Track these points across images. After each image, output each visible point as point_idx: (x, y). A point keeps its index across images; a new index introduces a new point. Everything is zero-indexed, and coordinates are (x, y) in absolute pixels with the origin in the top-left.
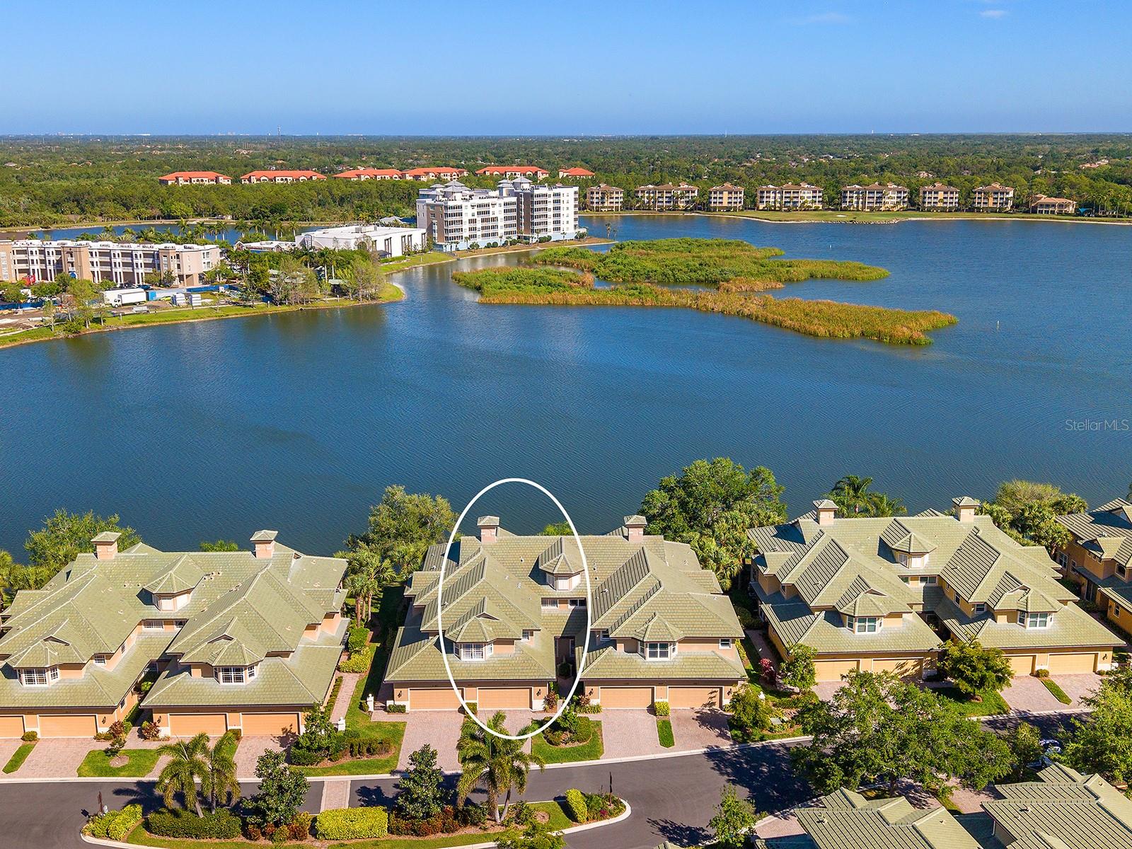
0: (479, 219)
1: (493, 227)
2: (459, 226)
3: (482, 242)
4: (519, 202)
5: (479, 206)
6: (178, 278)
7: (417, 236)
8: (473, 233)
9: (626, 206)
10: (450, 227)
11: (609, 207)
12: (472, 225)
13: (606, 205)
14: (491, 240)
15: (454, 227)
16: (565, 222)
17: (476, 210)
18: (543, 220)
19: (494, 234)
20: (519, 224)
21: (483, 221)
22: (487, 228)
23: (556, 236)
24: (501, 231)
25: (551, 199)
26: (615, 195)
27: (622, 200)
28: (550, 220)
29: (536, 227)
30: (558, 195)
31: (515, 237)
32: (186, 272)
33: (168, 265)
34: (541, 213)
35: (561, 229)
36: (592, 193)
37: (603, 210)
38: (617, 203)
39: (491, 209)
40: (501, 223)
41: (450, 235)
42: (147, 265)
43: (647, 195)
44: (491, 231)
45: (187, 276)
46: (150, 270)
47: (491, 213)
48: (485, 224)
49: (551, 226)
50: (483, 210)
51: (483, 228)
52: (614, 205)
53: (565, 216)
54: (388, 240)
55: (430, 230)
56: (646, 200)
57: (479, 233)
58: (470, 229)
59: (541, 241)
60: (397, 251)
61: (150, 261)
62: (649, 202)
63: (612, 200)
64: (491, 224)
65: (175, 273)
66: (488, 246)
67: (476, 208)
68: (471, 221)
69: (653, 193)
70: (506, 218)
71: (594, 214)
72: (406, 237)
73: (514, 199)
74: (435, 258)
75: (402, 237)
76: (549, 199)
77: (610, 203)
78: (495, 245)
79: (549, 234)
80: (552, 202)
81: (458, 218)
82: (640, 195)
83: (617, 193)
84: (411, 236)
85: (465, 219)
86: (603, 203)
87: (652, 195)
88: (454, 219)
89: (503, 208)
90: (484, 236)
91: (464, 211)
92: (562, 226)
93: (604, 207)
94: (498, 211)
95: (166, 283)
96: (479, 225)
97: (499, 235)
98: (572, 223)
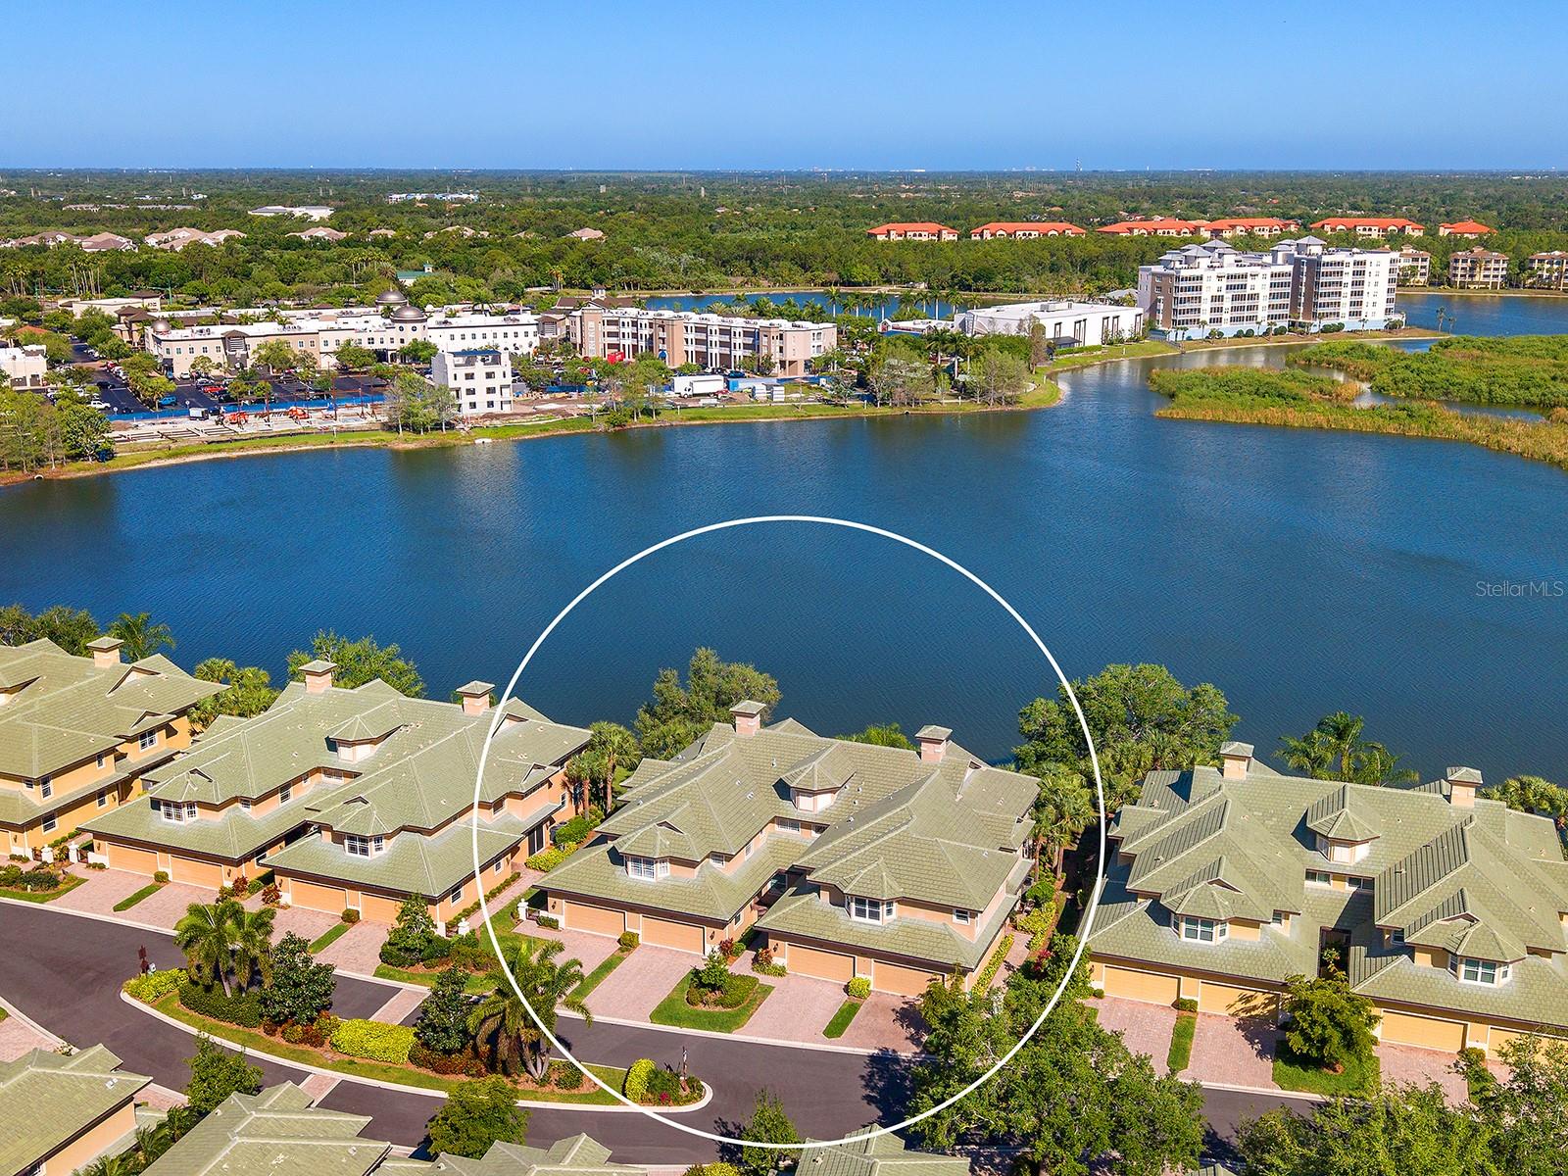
0: (1228, 295)
1: (1250, 308)
2: (1195, 306)
3: (1228, 329)
4: (1297, 273)
5: (1231, 277)
6: (778, 365)
7: (1128, 319)
8: (1216, 315)
9: (1511, 282)
10: (1180, 307)
11: (1482, 283)
12: (1217, 304)
13: (1476, 279)
14: (1245, 326)
15: (1187, 306)
16: (1371, 304)
17: (1224, 283)
18: (1333, 299)
19: (1250, 318)
20: (1295, 305)
21: (1235, 298)
22: (1242, 308)
23: (1350, 324)
24: (1262, 314)
25: (1350, 270)
26: (1492, 265)
27: (1504, 273)
28: (1345, 301)
29: (1320, 310)
30: (1363, 263)
31: (1284, 323)
32: (789, 357)
33: (769, 348)
34: (1332, 289)
35: (1363, 314)
36: (1456, 261)
37: (1472, 287)
38: (1496, 276)
39: (1249, 282)
40: (1263, 302)
41: (1180, 317)
42: (746, 346)
43: (1547, 266)
44: (1246, 314)
45: (791, 363)
46: (748, 353)
47: (1248, 288)
48: (1237, 304)
49: (1345, 309)
50: (1236, 284)
51: (1234, 309)
52: (1491, 280)
53: (1371, 295)
54: (1080, 322)
55: (1153, 310)
56: (1545, 274)
57: (1226, 316)
58: (1213, 310)
59: (1326, 330)
60: (1093, 337)
61: (750, 341)
62: (1549, 278)
63: (1487, 273)
64: (1246, 303)
65: (776, 358)
66: (1239, 335)
67: (1224, 280)
68: (1214, 299)
69: (1558, 263)
70: (1273, 296)
71: (1456, 293)
72: (1111, 320)
73: (1289, 268)
74: (1151, 348)
75: (1104, 319)
76: (1345, 270)
77: (1485, 276)
78: (1250, 334)
79: (1341, 320)
80: (1351, 273)
81: (1195, 294)
82: (1536, 265)
83: (1497, 262)
84: (1118, 317)
85: (1206, 295)
86: (1472, 276)
87: (1555, 266)
88: (1189, 294)
89: (1269, 281)
90: (1232, 320)
91: (1205, 284)
92: (1364, 309)
93: (1473, 283)
94: (1260, 285)
95: (763, 369)
96: (1227, 304)
97: (1259, 320)
98: (1382, 305)
